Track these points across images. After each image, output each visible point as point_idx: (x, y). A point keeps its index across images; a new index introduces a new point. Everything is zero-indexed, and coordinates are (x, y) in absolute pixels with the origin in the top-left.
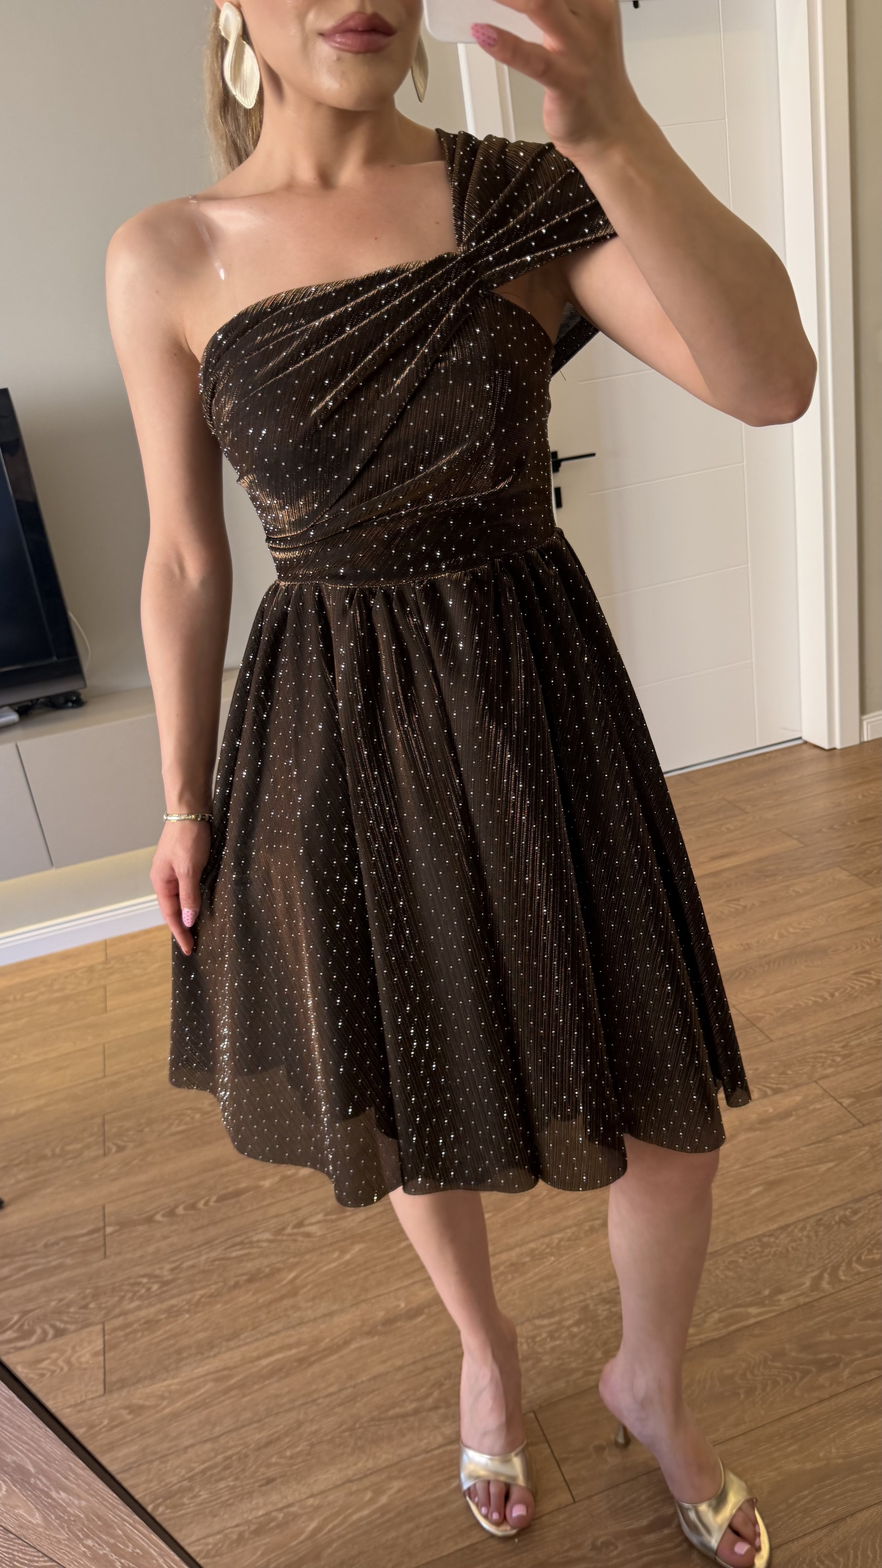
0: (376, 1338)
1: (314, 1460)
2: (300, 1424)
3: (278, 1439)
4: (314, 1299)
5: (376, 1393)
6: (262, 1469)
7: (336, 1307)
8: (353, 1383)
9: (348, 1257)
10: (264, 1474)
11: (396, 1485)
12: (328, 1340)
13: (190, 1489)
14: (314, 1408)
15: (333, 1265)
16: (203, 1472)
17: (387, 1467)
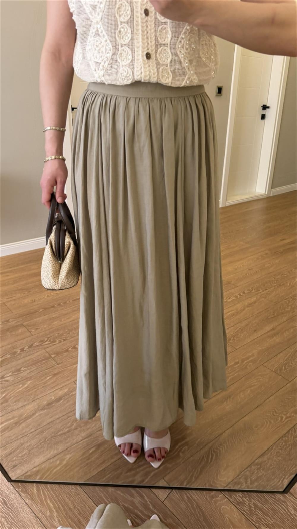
0: (46, 410)
1: (32, 456)
2: (22, 444)
3: (14, 451)
4: (15, 402)
5: (51, 428)
6: (10, 463)
7: (26, 403)
8: (41, 427)
9: (26, 386)
10: (12, 464)
11: (68, 457)
12: (25, 415)
14: (26, 438)
15: (21, 389)
17: (63, 451)
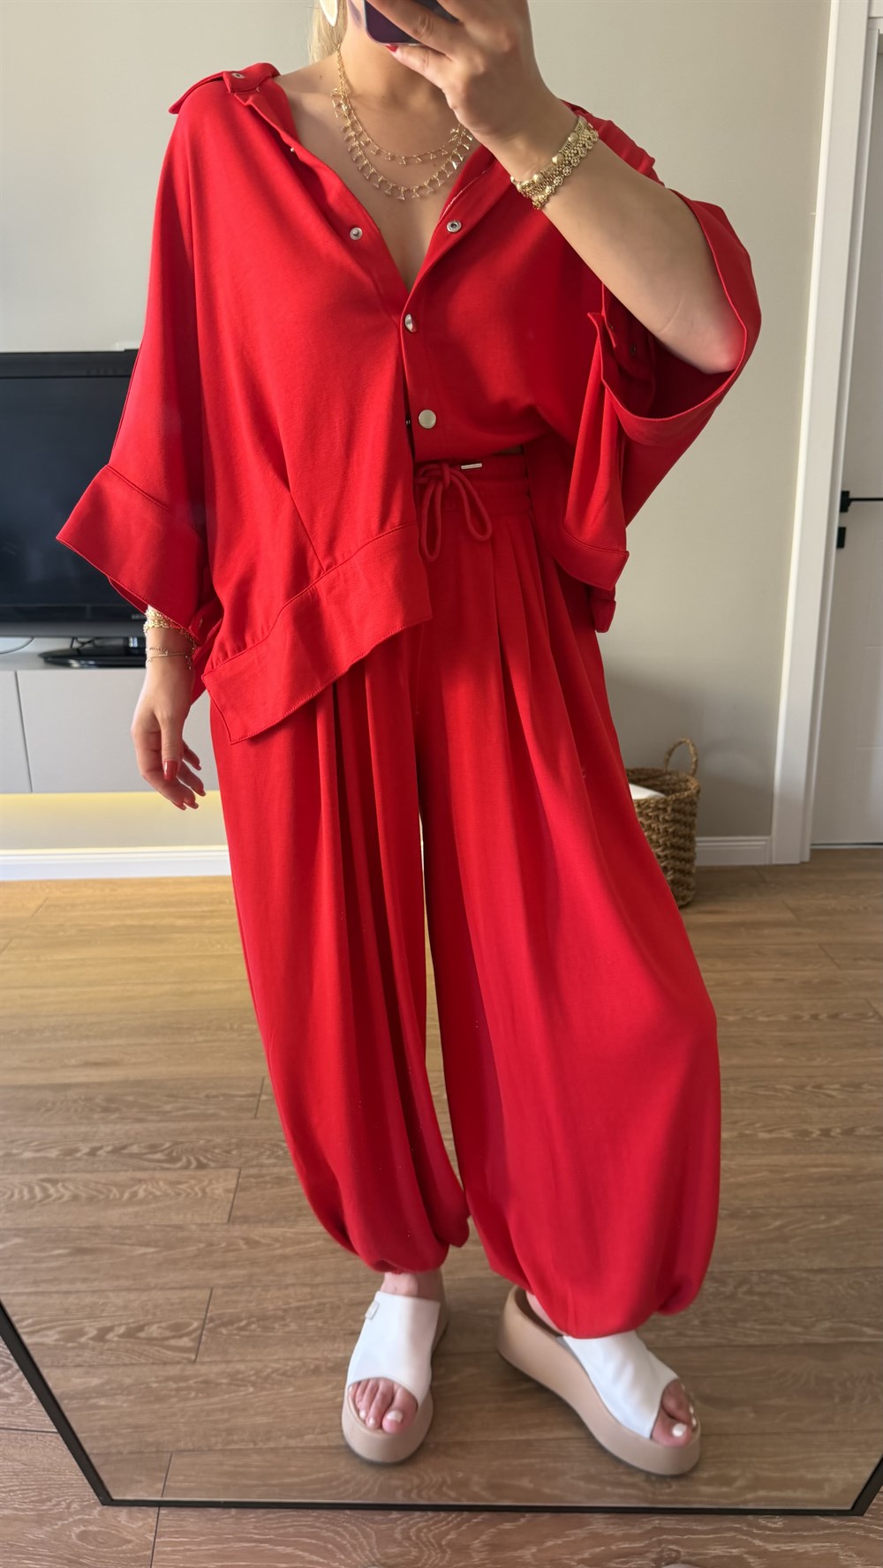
13: (283, 1318)
16: (298, 1308)
